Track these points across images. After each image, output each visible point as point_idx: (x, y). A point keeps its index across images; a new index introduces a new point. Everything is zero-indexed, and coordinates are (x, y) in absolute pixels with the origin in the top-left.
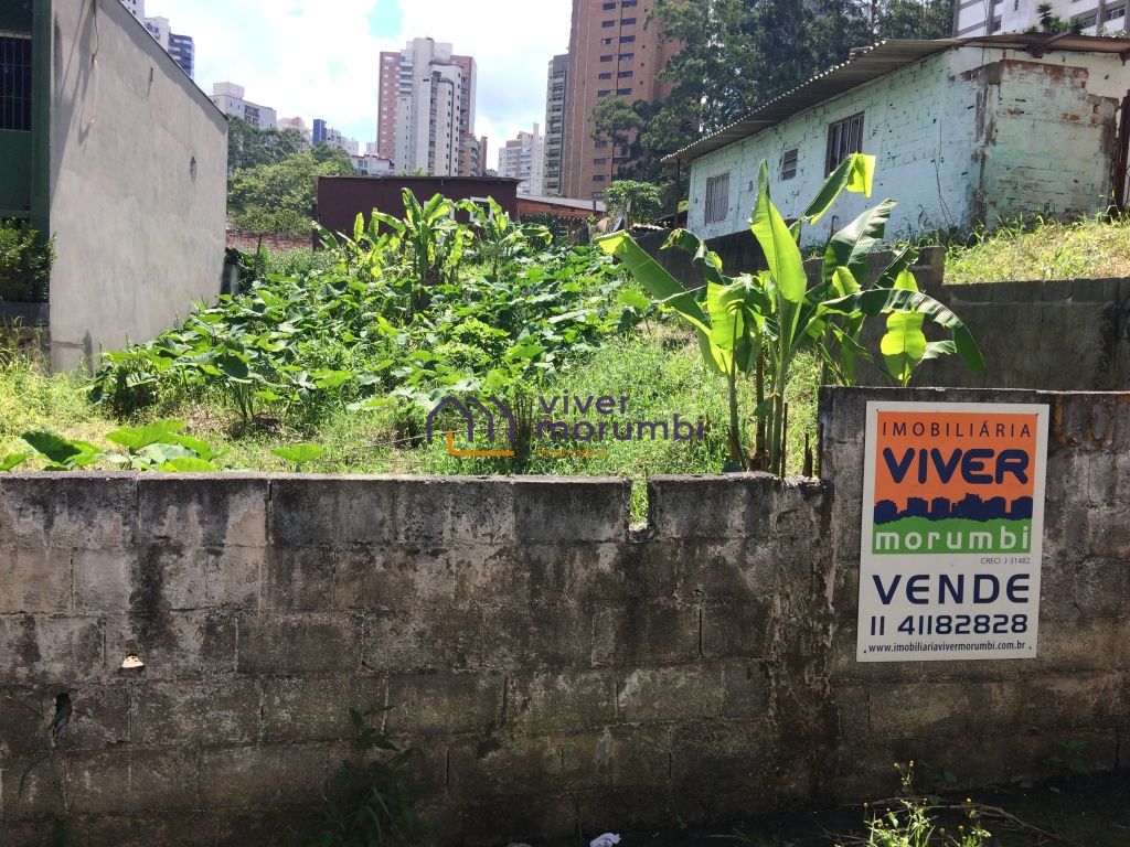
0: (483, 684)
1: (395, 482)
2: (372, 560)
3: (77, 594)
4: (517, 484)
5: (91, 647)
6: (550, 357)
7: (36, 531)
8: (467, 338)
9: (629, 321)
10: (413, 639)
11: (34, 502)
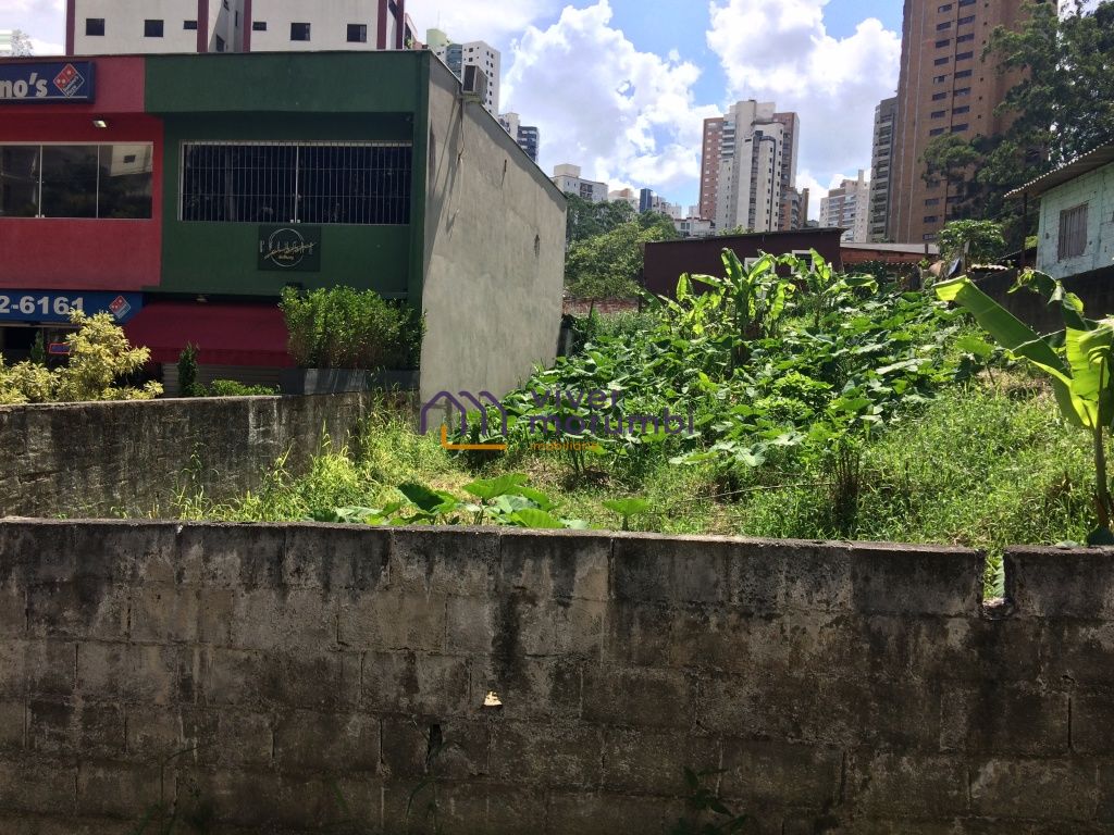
0: (819, 757)
1: (729, 543)
2: (707, 620)
3: (449, 635)
4: (856, 551)
5: (460, 684)
6: (878, 409)
7: (419, 577)
8: (788, 391)
9: (968, 370)
10: (746, 703)
11: (419, 551)
